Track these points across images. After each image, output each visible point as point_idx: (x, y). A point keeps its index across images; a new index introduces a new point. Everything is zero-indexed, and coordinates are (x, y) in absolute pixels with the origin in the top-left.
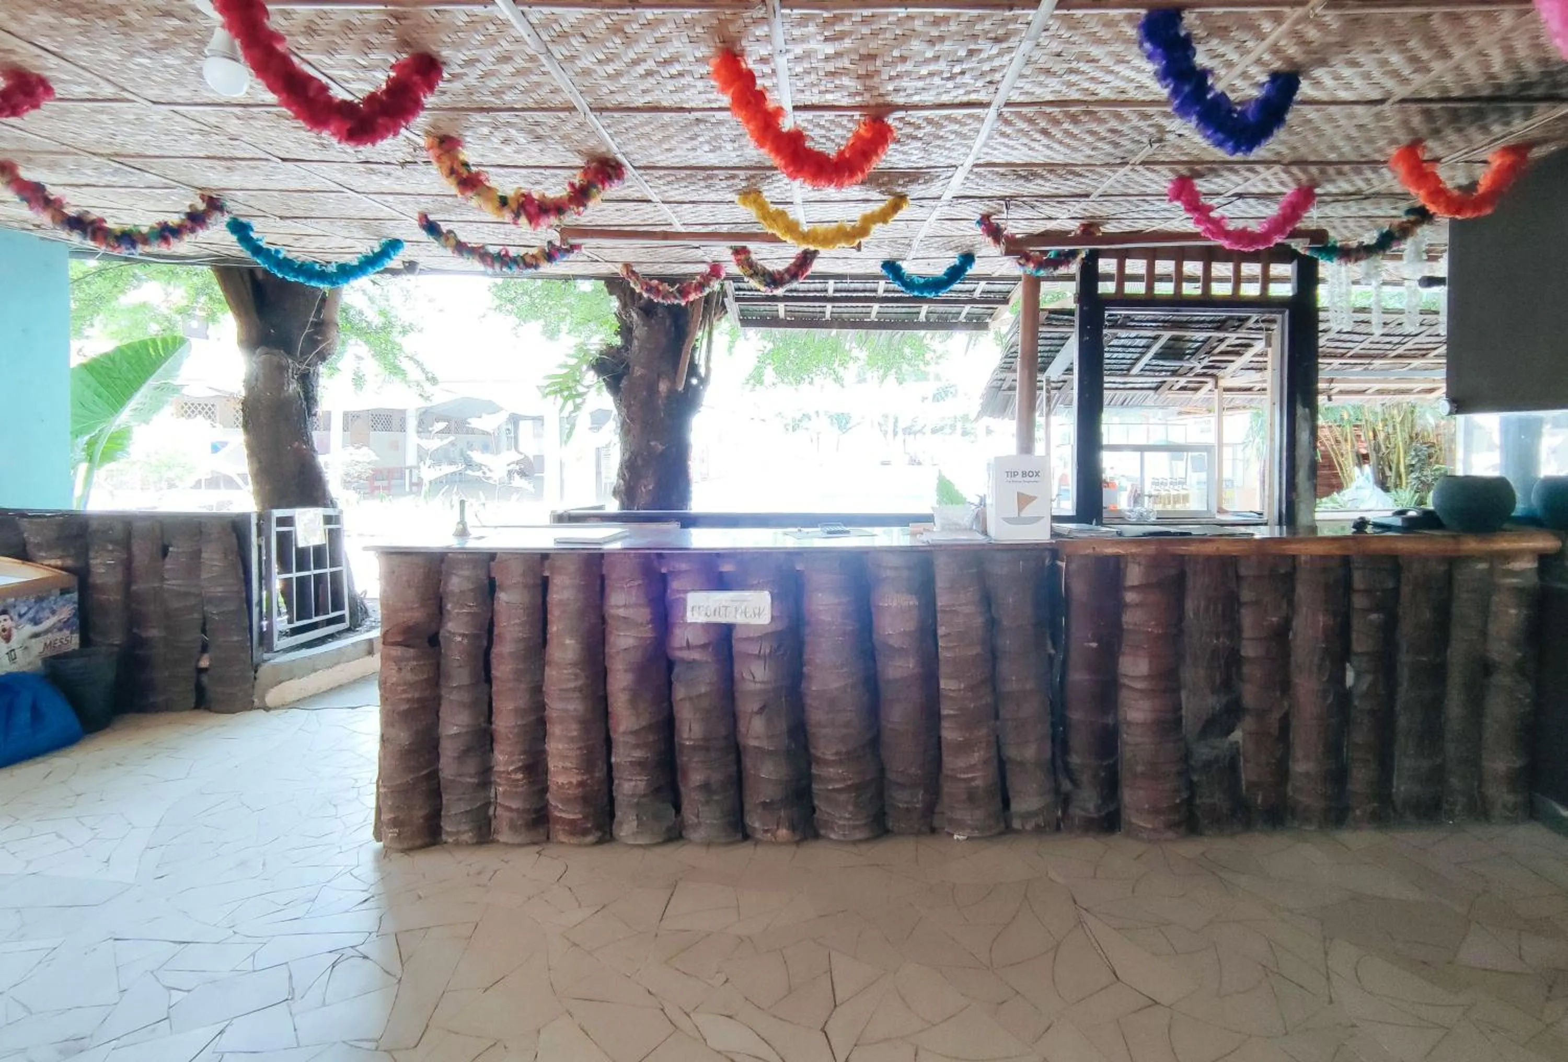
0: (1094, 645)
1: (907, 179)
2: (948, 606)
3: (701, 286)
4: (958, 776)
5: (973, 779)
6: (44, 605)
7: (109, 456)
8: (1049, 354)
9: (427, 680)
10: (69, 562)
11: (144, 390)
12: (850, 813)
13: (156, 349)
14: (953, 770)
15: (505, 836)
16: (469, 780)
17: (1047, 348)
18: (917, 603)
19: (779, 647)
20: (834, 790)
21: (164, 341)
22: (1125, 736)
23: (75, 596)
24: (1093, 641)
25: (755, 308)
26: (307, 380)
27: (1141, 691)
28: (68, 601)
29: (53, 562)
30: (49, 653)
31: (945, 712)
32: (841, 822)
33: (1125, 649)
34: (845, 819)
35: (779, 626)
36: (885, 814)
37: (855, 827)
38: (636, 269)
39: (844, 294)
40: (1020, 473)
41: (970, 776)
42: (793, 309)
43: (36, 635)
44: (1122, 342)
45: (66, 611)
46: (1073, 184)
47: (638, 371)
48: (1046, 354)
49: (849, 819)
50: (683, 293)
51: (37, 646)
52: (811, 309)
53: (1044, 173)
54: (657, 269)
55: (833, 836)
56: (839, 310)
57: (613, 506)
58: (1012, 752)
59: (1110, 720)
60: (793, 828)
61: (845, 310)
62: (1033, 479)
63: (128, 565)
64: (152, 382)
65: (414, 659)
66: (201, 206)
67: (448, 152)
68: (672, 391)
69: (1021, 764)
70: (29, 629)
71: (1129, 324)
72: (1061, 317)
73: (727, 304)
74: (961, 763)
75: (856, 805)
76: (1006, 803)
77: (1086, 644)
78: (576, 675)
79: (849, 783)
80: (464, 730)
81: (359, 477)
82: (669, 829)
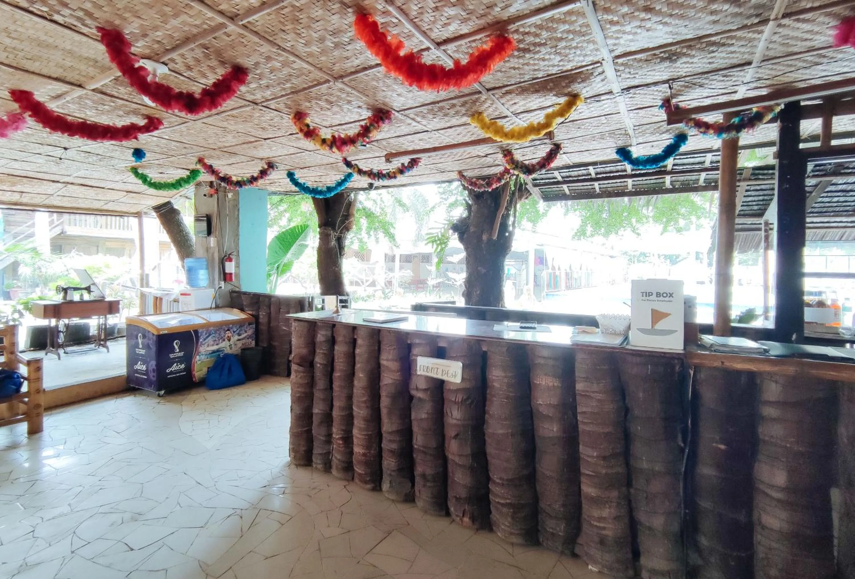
0: (722, 447)
1: (567, 81)
2: (583, 391)
3: (499, 180)
4: (592, 522)
5: (604, 528)
6: (243, 328)
7: (283, 272)
8: (764, 202)
9: (308, 383)
10: (254, 313)
11: (294, 246)
12: (509, 523)
13: (298, 229)
14: (588, 516)
15: (334, 472)
16: (322, 438)
17: (761, 198)
18: (560, 385)
19: (468, 399)
20: (498, 502)
21: (301, 226)
22: (759, 537)
23: (254, 326)
24: (721, 443)
25: (550, 190)
26: (340, 240)
27: (779, 501)
28: (251, 328)
29: (249, 312)
30: (243, 347)
31: (583, 470)
32: (503, 527)
33: (761, 457)
34: (506, 525)
35: (467, 385)
36: (538, 531)
37: (511, 534)
38: (465, 174)
39: (604, 175)
40: (655, 294)
41: (602, 525)
42: (573, 188)
43: (239, 340)
44: (840, 187)
45: (250, 331)
46: (723, 55)
47: (472, 229)
48: (761, 203)
49: (508, 527)
50: (489, 184)
51: (240, 344)
52: (585, 187)
53: (685, 50)
54: (477, 173)
55: (499, 534)
56: (605, 186)
57: (461, 303)
58: (642, 517)
59: (742, 518)
60: (473, 519)
61: (609, 185)
62: (667, 299)
63: (269, 315)
64: (298, 243)
65: (303, 372)
66: (266, 167)
67: (299, 119)
68: (490, 240)
69: (650, 529)
70: (236, 337)
71: (843, 171)
72: (766, 172)
73: (529, 188)
74: (596, 513)
75: (513, 518)
76: (636, 554)
77: (714, 444)
78: (363, 394)
79: (508, 501)
80: (320, 412)
81: (405, 282)
82: (406, 495)
